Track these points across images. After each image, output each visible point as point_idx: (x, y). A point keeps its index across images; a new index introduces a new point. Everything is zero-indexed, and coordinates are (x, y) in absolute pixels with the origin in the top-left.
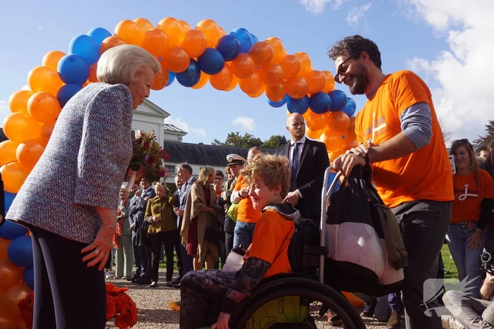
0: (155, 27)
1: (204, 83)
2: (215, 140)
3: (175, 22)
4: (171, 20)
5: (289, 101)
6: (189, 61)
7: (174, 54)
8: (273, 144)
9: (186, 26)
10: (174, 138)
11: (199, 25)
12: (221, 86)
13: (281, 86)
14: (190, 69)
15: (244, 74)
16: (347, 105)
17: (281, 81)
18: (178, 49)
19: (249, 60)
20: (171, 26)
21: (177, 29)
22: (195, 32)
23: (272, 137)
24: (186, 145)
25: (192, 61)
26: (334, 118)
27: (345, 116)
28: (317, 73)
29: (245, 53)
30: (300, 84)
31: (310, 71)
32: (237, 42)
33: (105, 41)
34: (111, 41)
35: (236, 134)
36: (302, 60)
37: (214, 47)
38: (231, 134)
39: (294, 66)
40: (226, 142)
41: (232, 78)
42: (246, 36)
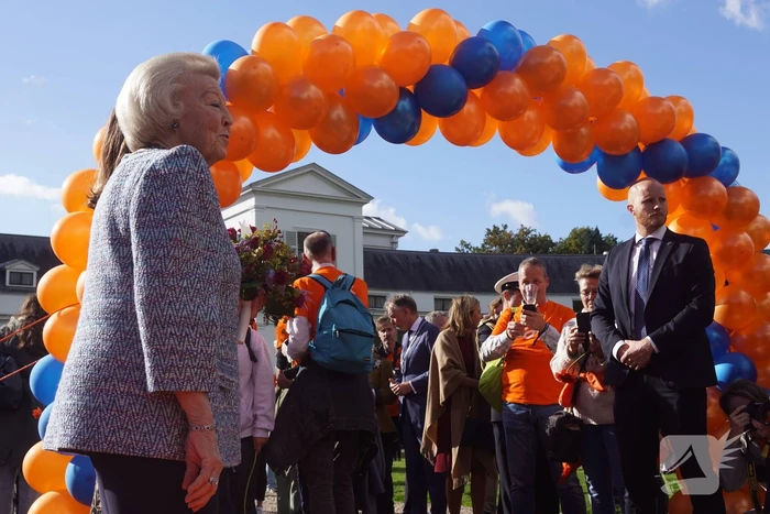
0: (330, 32)
1: (428, 135)
2: (463, 242)
3: (368, 19)
4: (359, 15)
5: (601, 160)
6: (397, 93)
7: (367, 82)
8: (577, 245)
9: (390, 24)
10: (381, 243)
11: (415, 20)
12: (463, 138)
13: (584, 130)
14: (400, 108)
15: (507, 113)
16: (721, 162)
17: (583, 121)
18: (374, 72)
19: (517, 85)
20: (359, 27)
21: (373, 32)
22: (407, 36)
23: (574, 231)
24: (406, 255)
25: (403, 92)
26: (695, 190)
27: (717, 184)
28: (656, 101)
29: (510, 69)
30: (622, 127)
31: (641, 98)
32: (490, 49)
33: (234, 66)
34: (244, 66)
35: (501, 229)
36: (626, 77)
37: (447, 63)
38: (492, 229)
39: (609, 90)
40: (483, 246)
41: (484, 120)
42: (509, 37)
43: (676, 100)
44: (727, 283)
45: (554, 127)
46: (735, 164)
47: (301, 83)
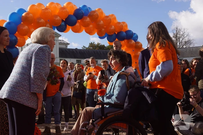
0: (45, 7)
1: (68, 30)
3: (54, 4)
4: (52, 3)
5: (107, 36)
6: (61, 21)
7: (54, 18)
9: (59, 5)
10: (64, 46)
11: (65, 5)
12: (76, 31)
13: (103, 29)
14: (62, 24)
15: (86, 26)
16: (134, 36)
17: (103, 27)
18: (56, 16)
19: (88, 19)
20: (52, 6)
21: (55, 7)
22: (64, 8)
25: (63, 21)
26: (128, 42)
27: (133, 41)
28: (119, 23)
29: (86, 16)
30: (112, 29)
31: (116, 22)
32: (82, 11)
33: (23, 15)
34: (26, 14)
35: (93, 43)
36: (112, 18)
37: (72, 14)
38: (91, 43)
39: (108, 20)
40: (88, 47)
41: (81, 27)
42: (86, 9)
43: (124, 23)
44: (136, 63)
45: (97, 29)
46: (137, 37)
47: (40, 18)
